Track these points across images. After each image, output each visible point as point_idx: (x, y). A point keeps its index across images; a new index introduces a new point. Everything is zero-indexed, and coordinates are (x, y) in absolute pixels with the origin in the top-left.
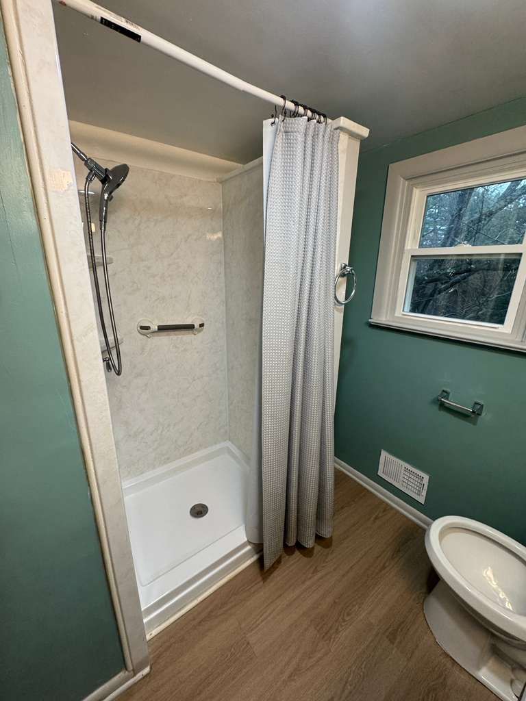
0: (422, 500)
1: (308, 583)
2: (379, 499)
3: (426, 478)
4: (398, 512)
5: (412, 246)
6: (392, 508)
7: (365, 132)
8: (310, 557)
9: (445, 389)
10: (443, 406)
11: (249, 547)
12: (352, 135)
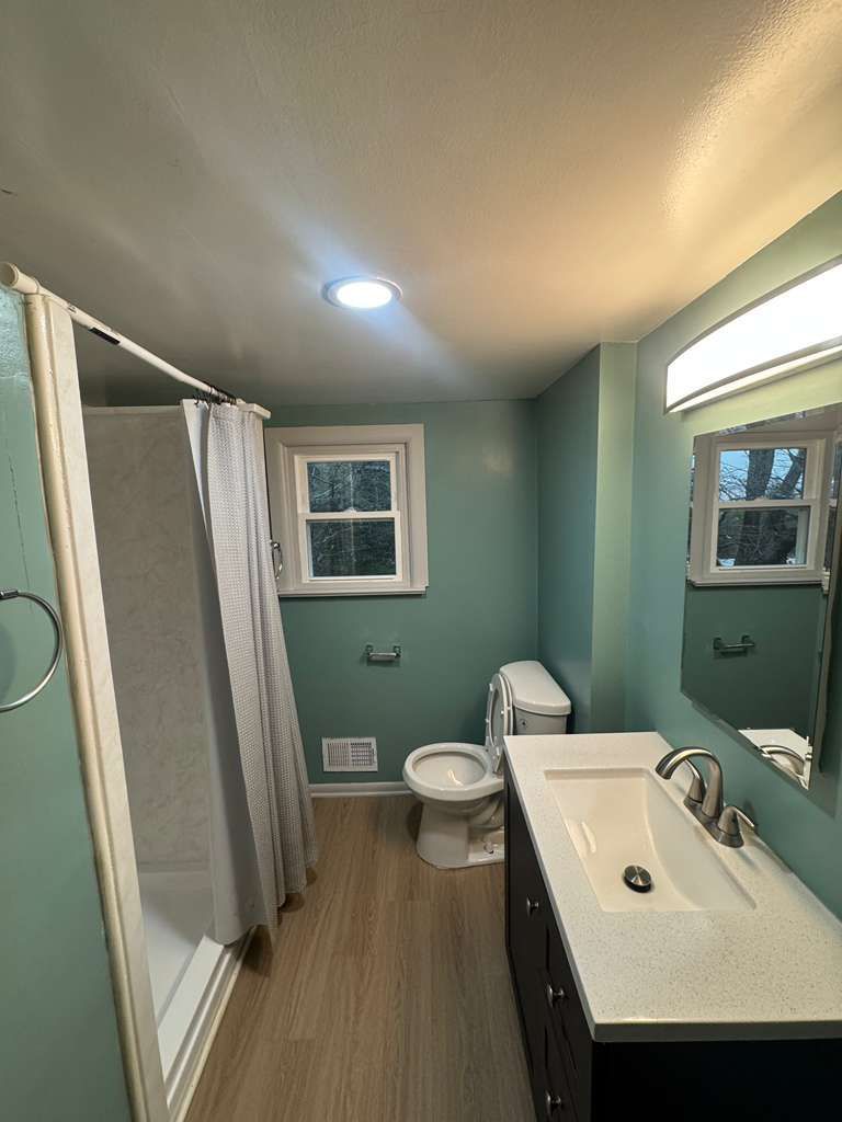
0: (374, 768)
1: (317, 931)
2: (333, 799)
3: (373, 741)
4: (356, 798)
5: (303, 510)
6: (350, 798)
7: (268, 415)
8: (302, 905)
9: (368, 643)
10: (370, 661)
11: (227, 957)
12: (258, 416)
